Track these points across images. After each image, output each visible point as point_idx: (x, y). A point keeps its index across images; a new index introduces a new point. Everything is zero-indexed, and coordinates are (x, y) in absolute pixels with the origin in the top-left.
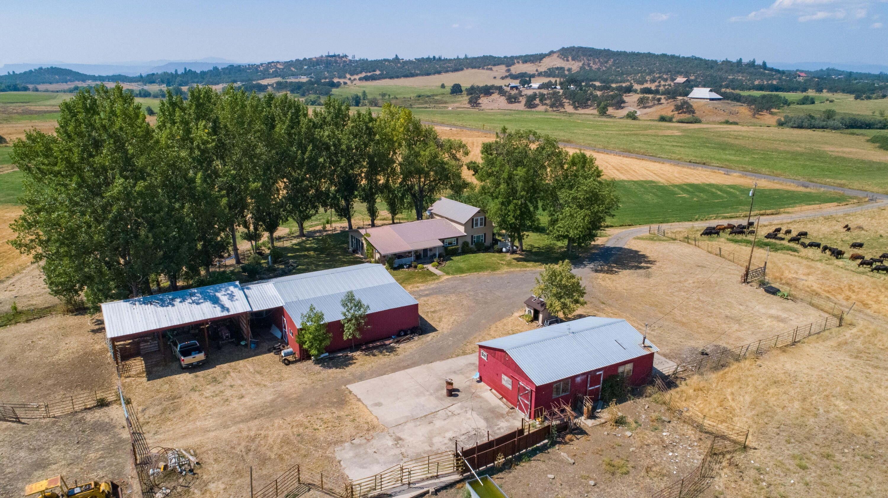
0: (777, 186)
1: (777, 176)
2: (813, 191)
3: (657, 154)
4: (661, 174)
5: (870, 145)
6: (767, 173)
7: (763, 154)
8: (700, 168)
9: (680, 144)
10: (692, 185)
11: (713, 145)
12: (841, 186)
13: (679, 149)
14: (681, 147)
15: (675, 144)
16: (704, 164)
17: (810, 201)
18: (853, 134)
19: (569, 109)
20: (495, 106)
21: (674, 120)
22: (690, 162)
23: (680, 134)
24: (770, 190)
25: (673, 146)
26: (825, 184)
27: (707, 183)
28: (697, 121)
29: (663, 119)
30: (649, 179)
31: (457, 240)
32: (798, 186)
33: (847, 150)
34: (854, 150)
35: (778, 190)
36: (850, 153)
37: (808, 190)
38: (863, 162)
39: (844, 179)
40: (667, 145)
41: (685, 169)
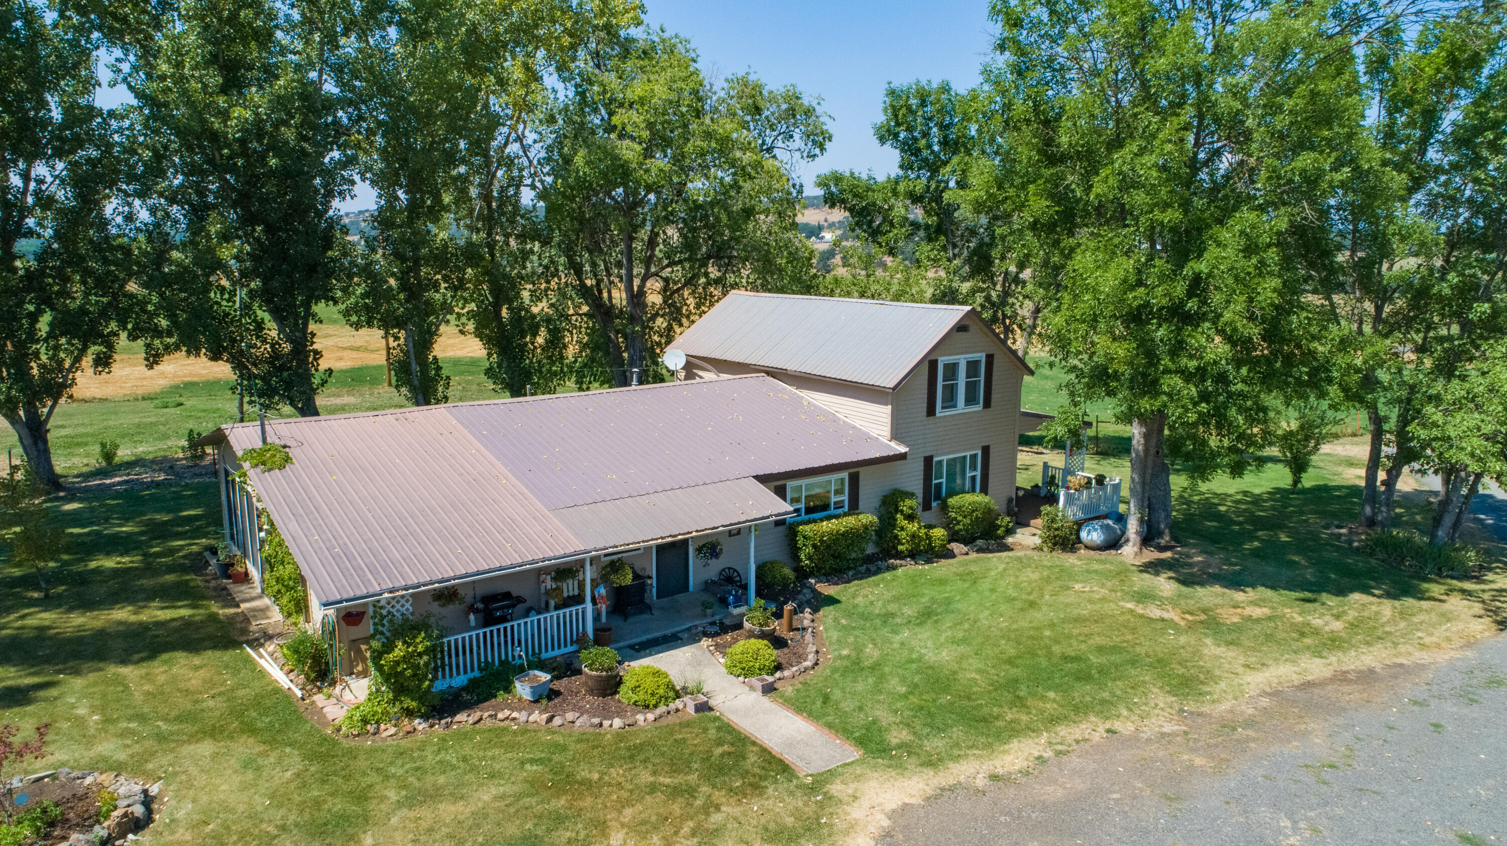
31: (854, 480)
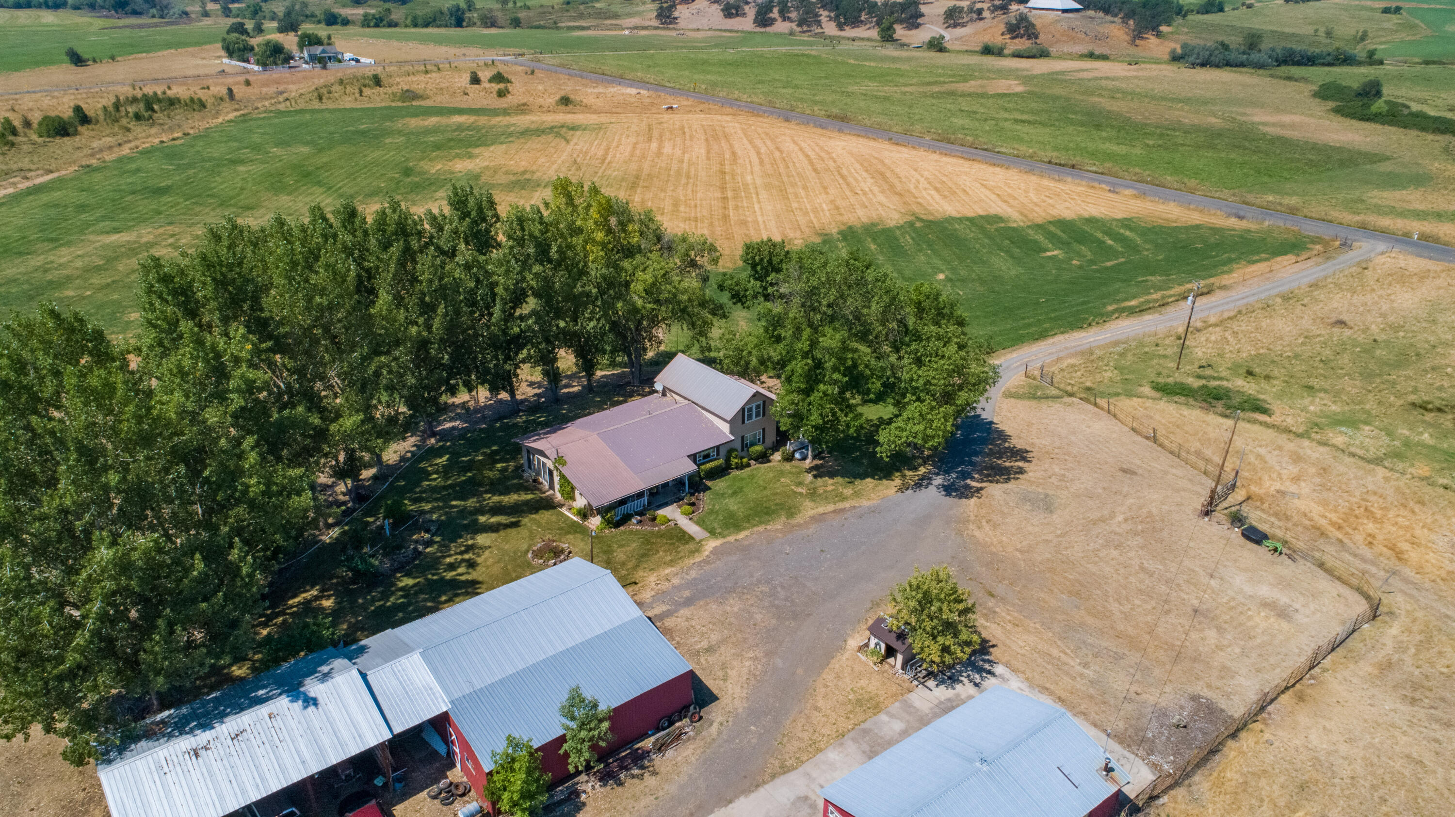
0: (1195, 217)
1: (1192, 191)
2: (1253, 226)
3: (995, 146)
4: (1009, 195)
5: (1321, 108)
6: (1175, 185)
7: (1161, 135)
8: (1069, 179)
9: (1025, 117)
10: (1062, 223)
11: (1079, 117)
12: (1293, 211)
13: (1026, 128)
14: (1029, 122)
15: (1019, 117)
16: (1073, 167)
17: (1253, 253)
18: (1289, 78)
19: (830, 28)
20: (703, 23)
21: (1006, 52)
22: (1050, 162)
23: (1020, 89)
24: (1187, 229)
25: (1016, 121)
26: (1267, 208)
27: (1086, 215)
28: (1043, 54)
29: (987, 51)
30: (992, 211)
31: (718, 450)
32: (1229, 215)
33: (1287, 119)
34: (1297, 119)
35: (1198, 227)
36: (1293, 126)
37: (1244, 224)
38: (1315, 147)
39: (1295, 193)
40: (1006, 120)
41: (1045, 182)
